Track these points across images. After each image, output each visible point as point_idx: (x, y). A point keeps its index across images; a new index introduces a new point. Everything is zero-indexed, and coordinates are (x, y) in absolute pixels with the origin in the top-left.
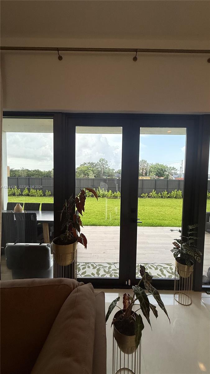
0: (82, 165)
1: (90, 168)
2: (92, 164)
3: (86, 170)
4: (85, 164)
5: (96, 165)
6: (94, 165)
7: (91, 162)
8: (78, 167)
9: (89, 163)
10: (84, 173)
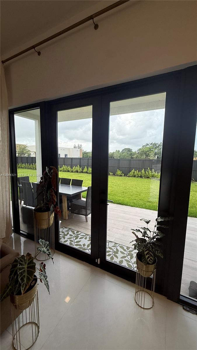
0: (144, 146)
1: (153, 149)
2: (155, 144)
3: (148, 151)
4: (148, 145)
5: (159, 145)
6: (157, 145)
7: (154, 143)
8: (140, 148)
9: (151, 144)
10: (145, 153)
